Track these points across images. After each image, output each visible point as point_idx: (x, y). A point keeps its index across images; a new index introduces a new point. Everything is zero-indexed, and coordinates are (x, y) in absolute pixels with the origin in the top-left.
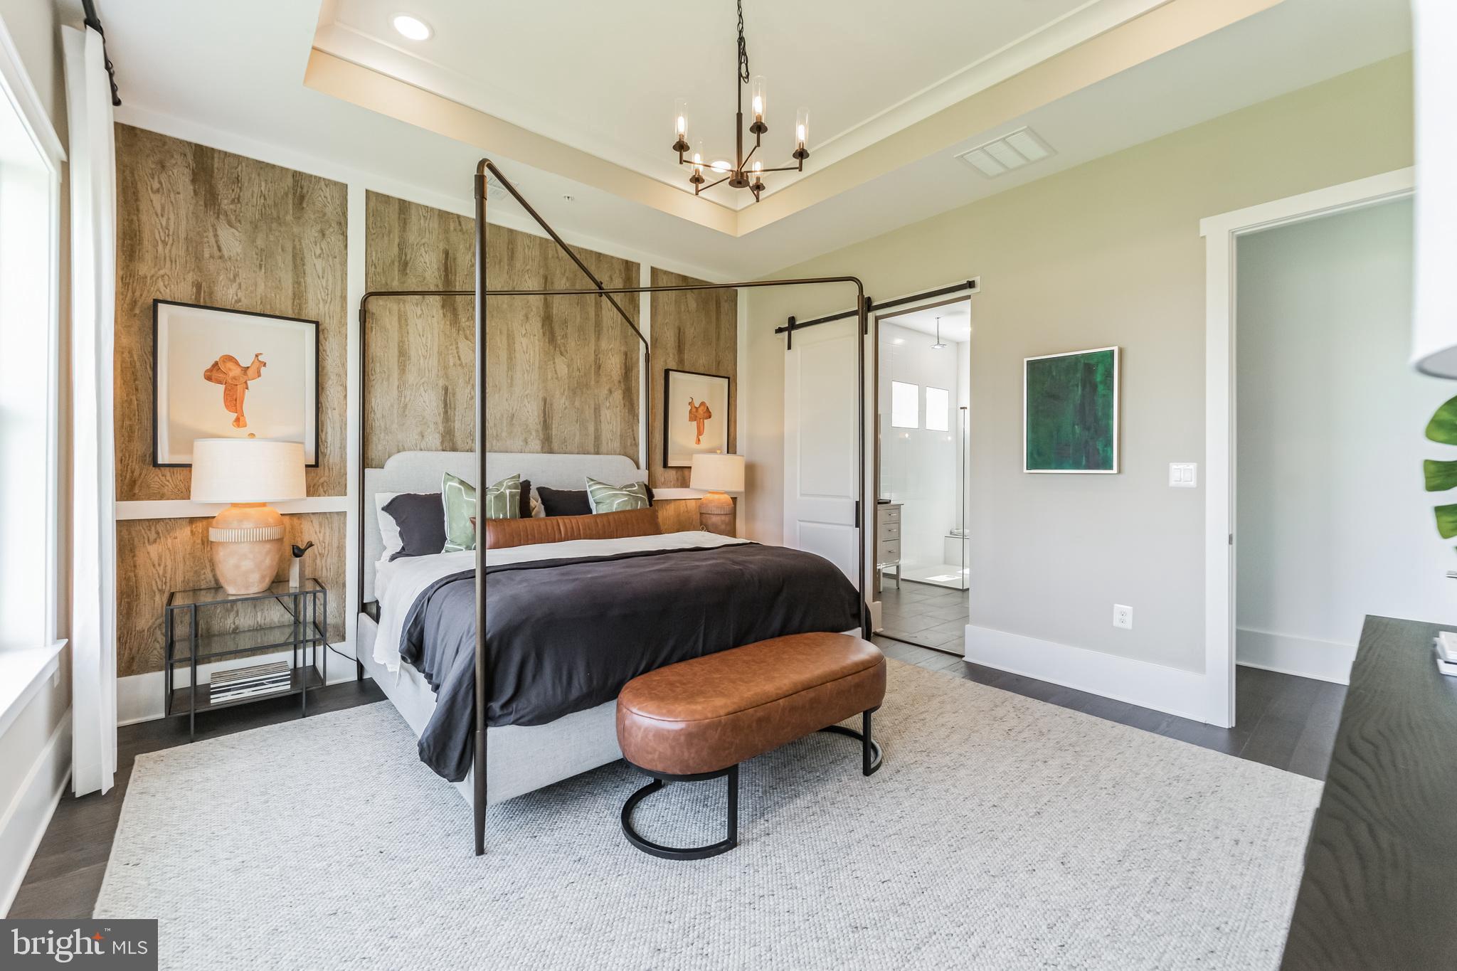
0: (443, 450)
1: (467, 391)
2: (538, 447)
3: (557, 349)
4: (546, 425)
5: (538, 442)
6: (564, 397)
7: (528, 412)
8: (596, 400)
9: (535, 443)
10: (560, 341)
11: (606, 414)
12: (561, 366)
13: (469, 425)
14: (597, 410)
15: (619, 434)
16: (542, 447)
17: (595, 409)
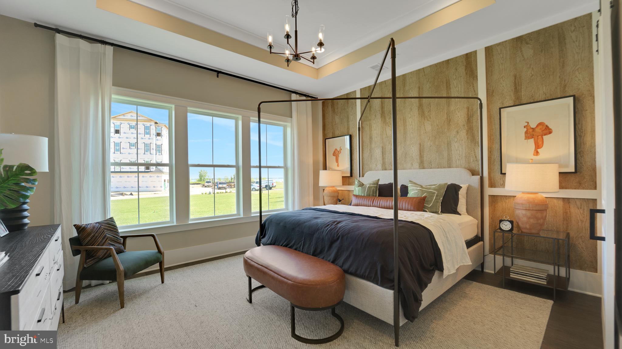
0: (382, 170)
1: (389, 146)
2: (418, 167)
3: (426, 119)
4: (421, 156)
5: (417, 164)
6: (430, 141)
7: (413, 151)
8: (448, 139)
9: (416, 165)
10: (426, 113)
11: (455, 146)
12: (428, 127)
13: (390, 160)
14: (449, 144)
15: (464, 155)
16: (419, 166)
17: (448, 144)
